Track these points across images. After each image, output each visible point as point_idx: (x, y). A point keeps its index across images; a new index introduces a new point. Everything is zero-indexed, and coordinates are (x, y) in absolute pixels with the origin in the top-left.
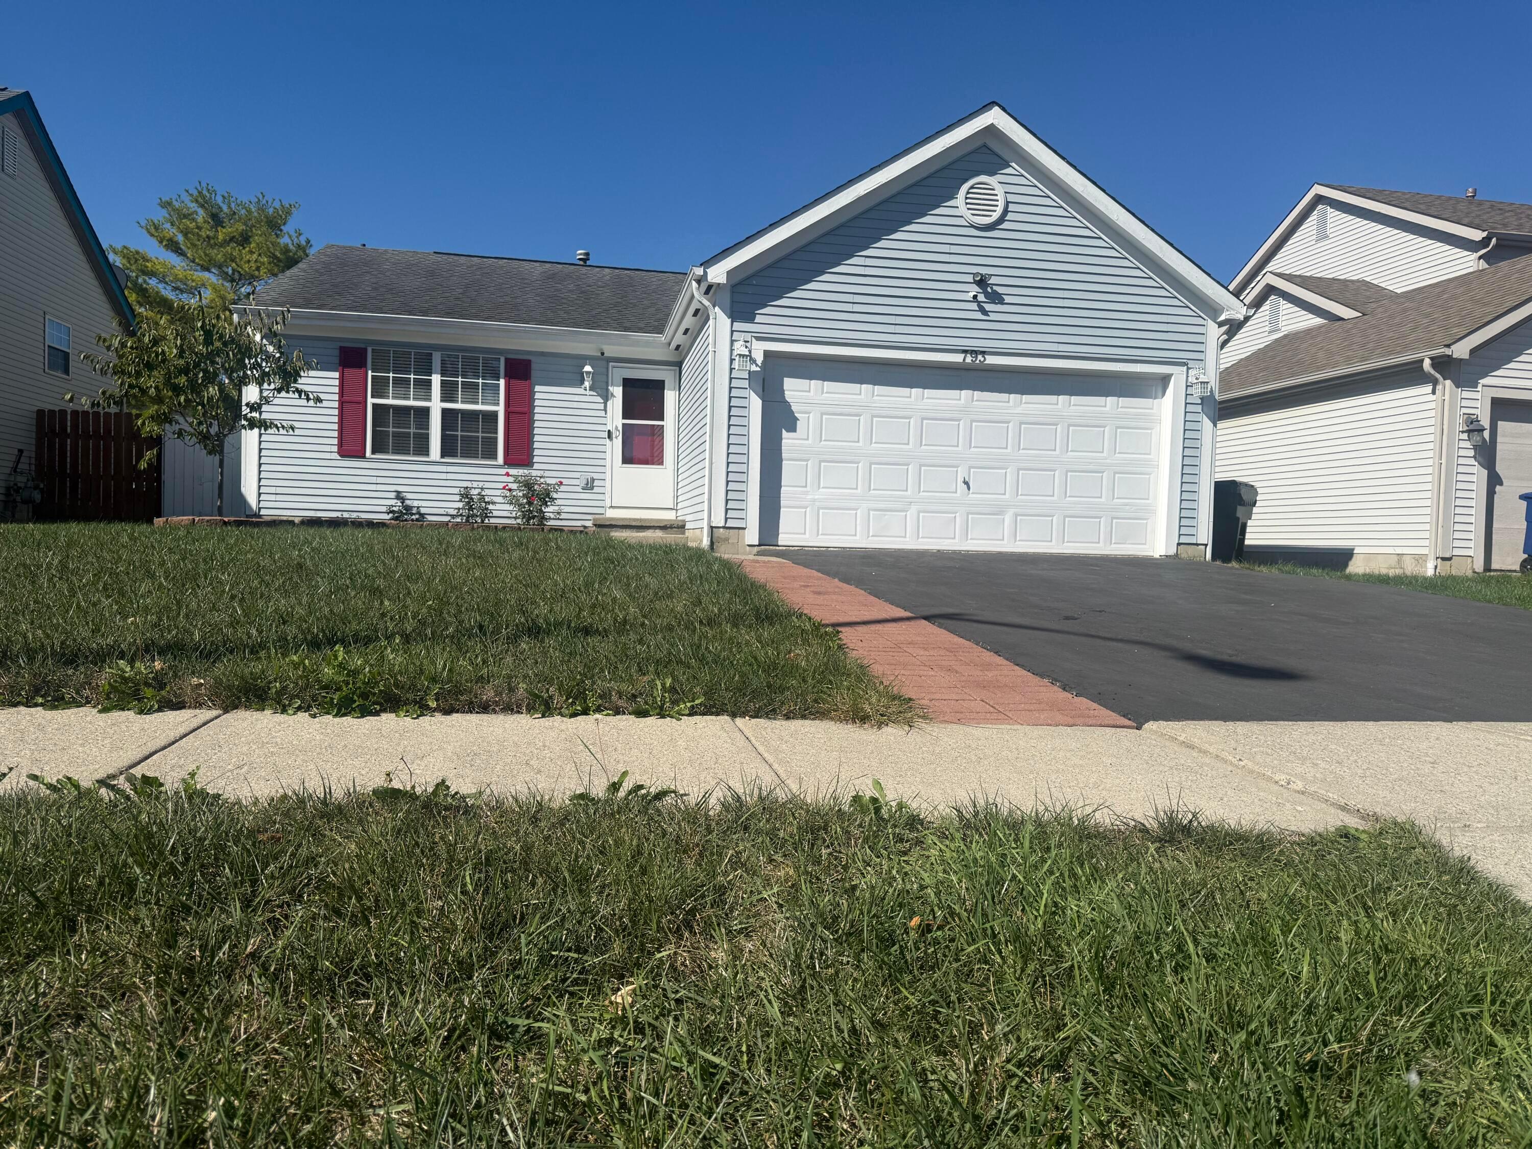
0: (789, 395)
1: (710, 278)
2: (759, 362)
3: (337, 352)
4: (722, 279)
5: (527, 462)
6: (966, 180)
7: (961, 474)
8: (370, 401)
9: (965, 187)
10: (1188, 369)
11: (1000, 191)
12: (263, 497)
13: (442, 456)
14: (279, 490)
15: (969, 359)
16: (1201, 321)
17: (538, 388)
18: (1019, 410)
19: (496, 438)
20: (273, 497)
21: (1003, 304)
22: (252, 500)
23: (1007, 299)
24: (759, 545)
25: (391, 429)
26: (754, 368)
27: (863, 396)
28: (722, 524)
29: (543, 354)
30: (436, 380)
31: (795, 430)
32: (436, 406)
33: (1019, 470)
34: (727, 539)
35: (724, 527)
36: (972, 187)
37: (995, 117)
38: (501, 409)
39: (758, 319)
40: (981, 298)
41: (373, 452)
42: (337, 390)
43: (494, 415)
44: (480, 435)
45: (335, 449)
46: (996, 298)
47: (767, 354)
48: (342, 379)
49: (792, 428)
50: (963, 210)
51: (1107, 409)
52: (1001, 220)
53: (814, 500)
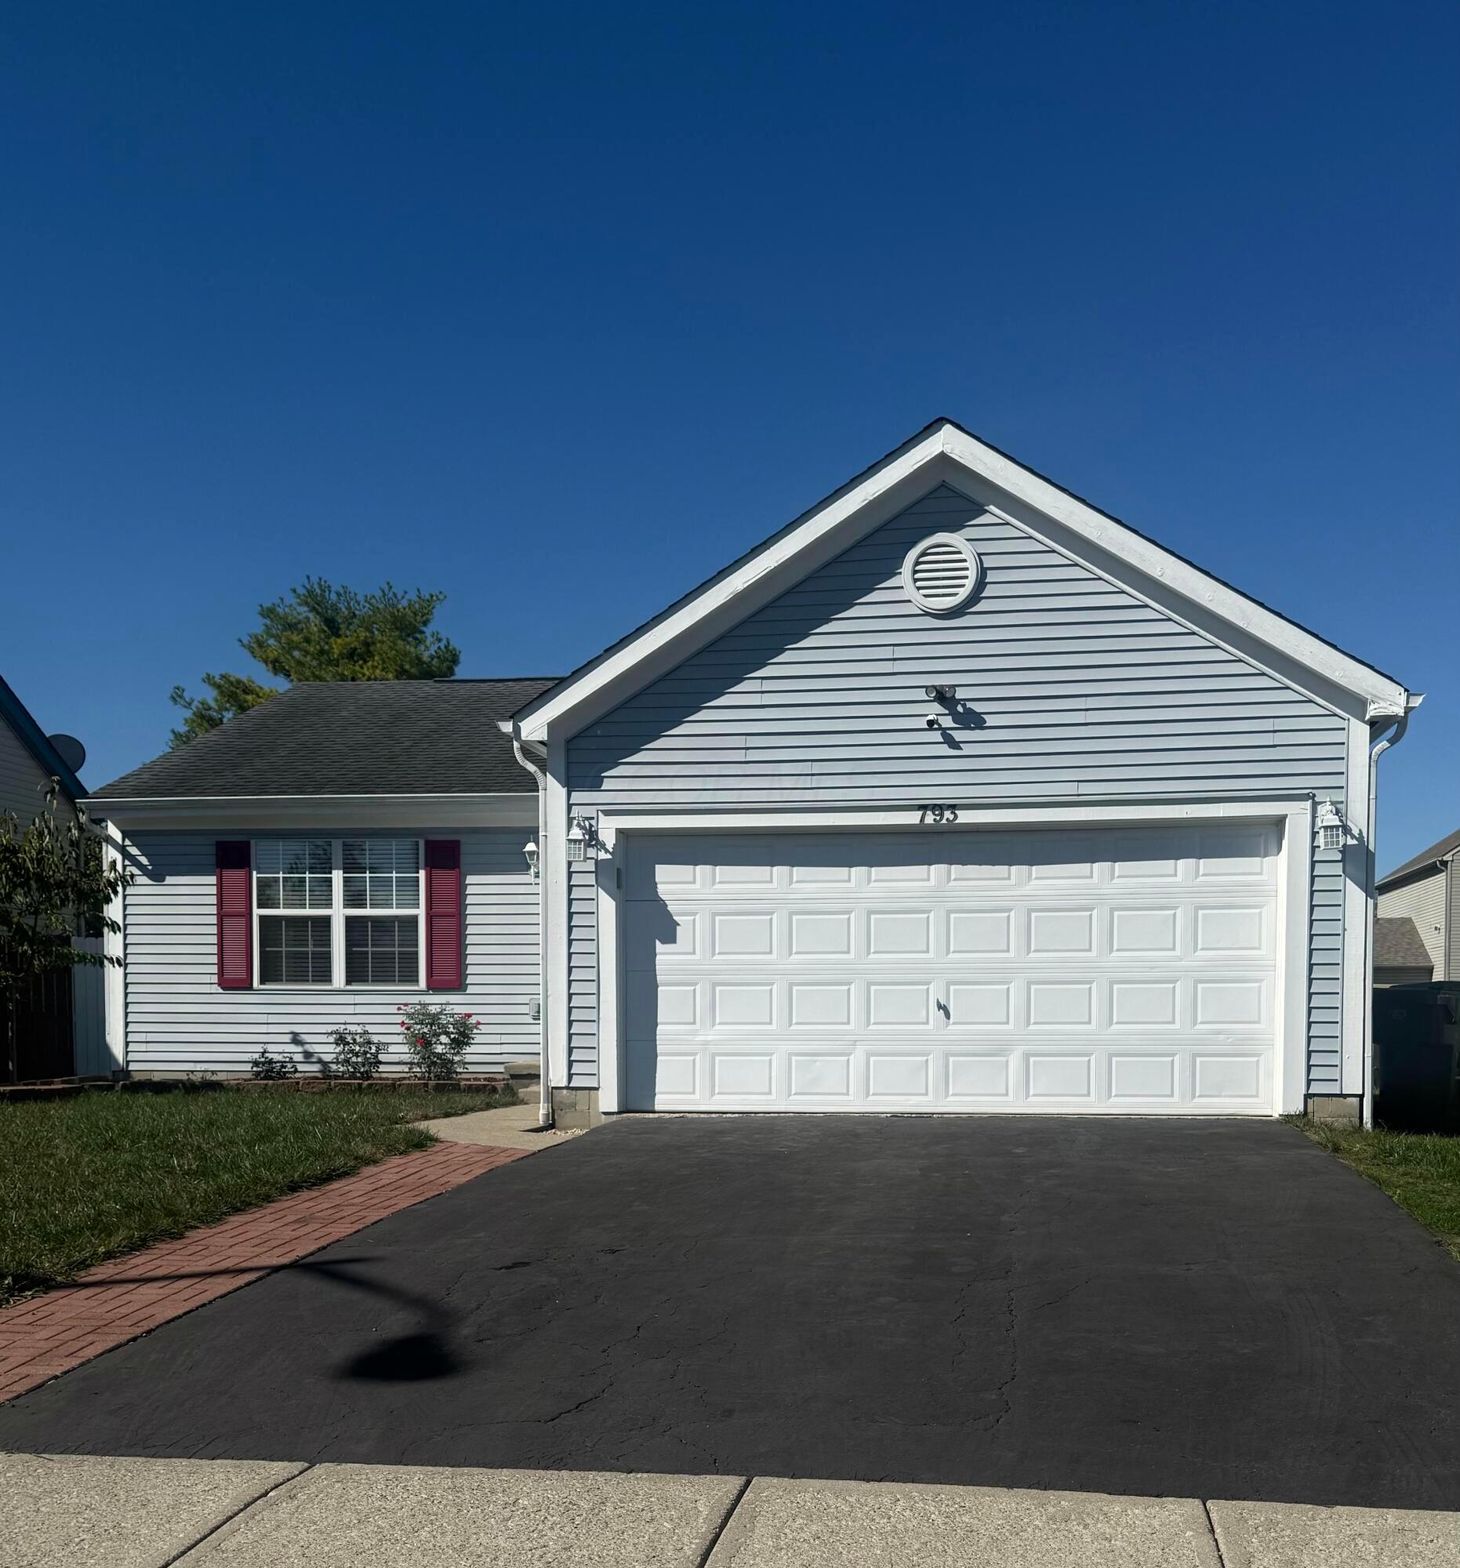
0: (663, 890)
1: (524, 736)
2: (610, 847)
3: (213, 850)
4: (543, 735)
5: (457, 984)
6: (913, 544)
7: (936, 993)
8: (257, 912)
9: (912, 555)
10: (1315, 805)
11: (968, 553)
12: (131, 1047)
13: (348, 982)
14: (151, 1037)
15: (930, 819)
16: (1339, 723)
17: (470, 879)
18: (1027, 890)
19: (417, 953)
20: (143, 1047)
21: (982, 727)
22: (118, 1051)
23: (990, 721)
24: (619, 1113)
25: (284, 949)
26: (603, 855)
27: (775, 884)
28: (564, 1084)
29: (476, 831)
30: (337, 877)
31: (674, 941)
32: (338, 913)
33: (1029, 984)
34: (573, 1105)
35: (567, 1088)
36: (924, 554)
37: (949, 441)
38: (421, 912)
39: (607, 784)
40: (947, 722)
41: (262, 981)
42: (214, 900)
43: (414, 920)
44: (397, 949)
45: (215, 979)
46: (972, 720)
47: (621, 833)
48: (220, 885)
49: (670, 938)
50: (909, 591)
51: (1179, 878)
52: (975, 597)
53: (706, 1043)
